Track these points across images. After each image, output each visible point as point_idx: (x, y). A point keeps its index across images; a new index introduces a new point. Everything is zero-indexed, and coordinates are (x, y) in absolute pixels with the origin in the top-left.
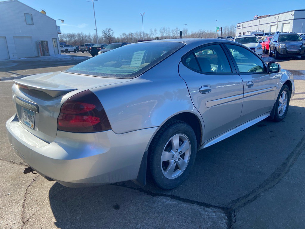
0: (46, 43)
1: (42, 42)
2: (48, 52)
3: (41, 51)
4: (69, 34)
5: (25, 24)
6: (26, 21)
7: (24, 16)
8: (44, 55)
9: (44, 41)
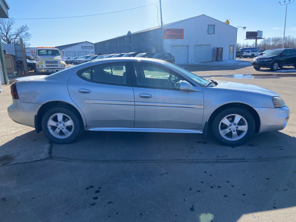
0: (221, 49)
1: (218, 49)
2: (221, 57)
3: (215, 56)
4: (274, 38)
5: (207, 33)
6: (208, 31)
7: (207, 27)
8: (217, 60)
9: (220, 48)
